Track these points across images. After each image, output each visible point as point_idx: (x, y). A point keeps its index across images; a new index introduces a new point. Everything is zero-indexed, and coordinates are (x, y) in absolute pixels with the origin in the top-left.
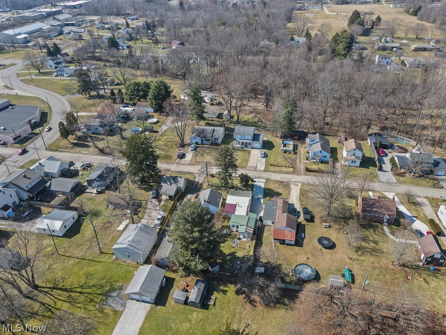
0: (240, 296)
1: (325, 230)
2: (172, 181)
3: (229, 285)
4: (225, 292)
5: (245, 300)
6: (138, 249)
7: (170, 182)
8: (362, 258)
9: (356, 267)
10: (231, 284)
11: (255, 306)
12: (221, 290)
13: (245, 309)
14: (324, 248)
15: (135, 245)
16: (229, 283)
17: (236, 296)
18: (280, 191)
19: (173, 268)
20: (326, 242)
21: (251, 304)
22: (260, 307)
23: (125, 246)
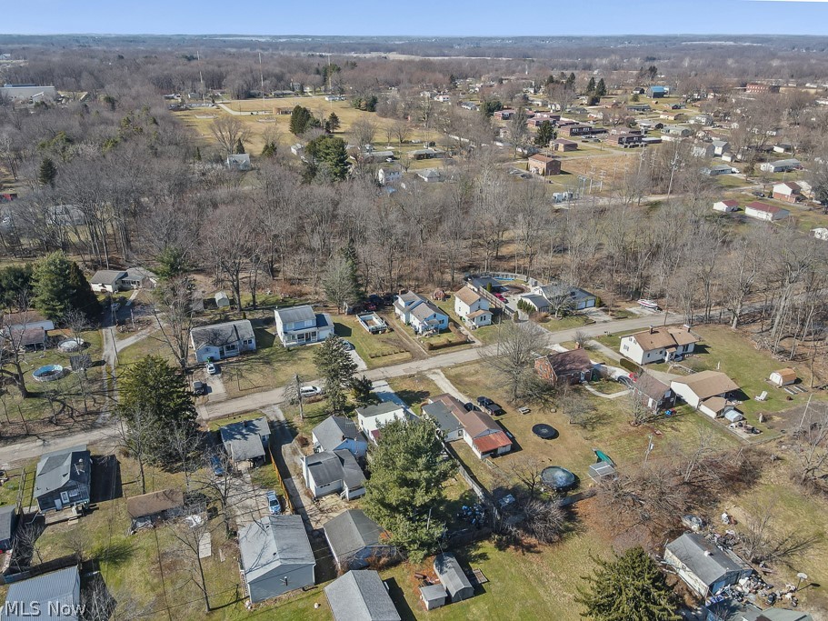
0: (508, 550)
1: (528, 416)
2: (244, 431)
3: (480, 544)
4: (483, 556)
5: (520, 551)
6: (302, 559)
7: (241, 434)
8: (597, 432)
9: (600, 445)
10: (481, 541)
11: (539, 552)
12: (475, 556)
13: (531, 563)
14: (548, 438)
15: (292, 555)
16: (477, 542)
17: (502, 552)
18: (421, 388)
19: (381, 562)
20: (545, 431)
21: (531, 552)
22: (547, 550)
23: (277, 564)
